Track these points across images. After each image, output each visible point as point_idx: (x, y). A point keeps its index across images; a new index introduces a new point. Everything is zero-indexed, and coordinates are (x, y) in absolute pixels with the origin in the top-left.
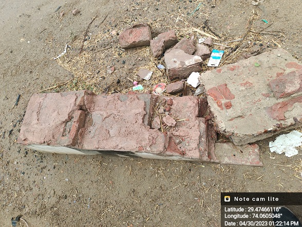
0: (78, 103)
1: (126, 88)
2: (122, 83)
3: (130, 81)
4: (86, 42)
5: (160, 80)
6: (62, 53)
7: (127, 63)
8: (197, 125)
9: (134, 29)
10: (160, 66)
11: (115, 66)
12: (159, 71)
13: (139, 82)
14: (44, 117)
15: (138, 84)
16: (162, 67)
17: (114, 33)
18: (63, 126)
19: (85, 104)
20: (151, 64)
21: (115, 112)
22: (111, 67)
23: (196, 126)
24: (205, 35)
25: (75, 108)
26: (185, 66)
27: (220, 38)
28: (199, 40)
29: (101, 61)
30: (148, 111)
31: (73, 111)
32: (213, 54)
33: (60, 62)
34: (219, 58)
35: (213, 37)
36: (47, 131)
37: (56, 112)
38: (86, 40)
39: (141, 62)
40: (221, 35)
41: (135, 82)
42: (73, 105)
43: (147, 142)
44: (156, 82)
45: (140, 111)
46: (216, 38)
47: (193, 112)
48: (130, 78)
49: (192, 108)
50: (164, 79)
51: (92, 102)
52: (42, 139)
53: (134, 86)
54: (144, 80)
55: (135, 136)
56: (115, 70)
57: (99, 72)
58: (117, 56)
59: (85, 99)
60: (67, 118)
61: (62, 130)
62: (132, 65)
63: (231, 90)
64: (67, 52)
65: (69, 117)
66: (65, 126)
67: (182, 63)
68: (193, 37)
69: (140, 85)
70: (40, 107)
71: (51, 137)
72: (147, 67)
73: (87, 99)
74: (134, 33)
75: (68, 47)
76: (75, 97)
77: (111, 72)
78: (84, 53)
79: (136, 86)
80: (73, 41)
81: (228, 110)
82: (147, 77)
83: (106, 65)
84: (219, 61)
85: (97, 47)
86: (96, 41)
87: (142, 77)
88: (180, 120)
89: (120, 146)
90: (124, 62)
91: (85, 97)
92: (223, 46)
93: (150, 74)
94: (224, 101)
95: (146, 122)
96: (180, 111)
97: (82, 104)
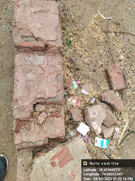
0: (50, 43)
1: (74, 76)
2: (77, 72)
3: (79, 78)
4: (114, 34)
5: (82, 101)
6: (103, 16)
7: (94, 73)
8: (41, 139)
9: (122, 75)
10: (94, 100)
11: (91, 64)
12: (90, 100)
13: (80, 85)
14: (37, 17)
15: (78, 84)
16: (93, 102)
17: (122, 57)
18: (30, 35)
19: (50, 49)
20: (95, 93)
21: (46, 74)
22: (90, 61)
23: (39, 139)
24: (122, 132)
25: (45, 42)
26: (91, 122)
27: (120, 144)
28: (118, 128)
29: (96, 51)
30: (48, 101)
31: (42, 40)
32: (105, 140)
33: (95, 16)
34: (102, 145)
35: (120, 139)
36: (25, 22)
37: (41, 26)
38: (116, 34)
39: (96, 84)
40: (122, 145)
41: (79, 82)
42: (47, 39)
43: (21, 105)
44: (81, 98)
45: (47, 95)
46: (119, 141)
47: (51, 135)
48: (82, 78)
49: (55, 133)
50: (84, 104)
51: (54, 54)
52: (19, 20)
53: (76, 81)
54: (81, 89)
55: (26, 94)
56: (88, 64)
57: (87, 51)
58: (100, 63)
59: (54, 48)
60: (36, 36)
61: (27, 35)
62: (93, 78)
63: (67, 164)
64: (104, 20)
65: (38, 38)
66: (31, 37)
67: (94, 120)
68: (120, 123)
69: (77, 86)
70: (46, 11)
71: (20, 27)
72: (92, 89)
73: (55, 50)
74: (119, 76)
75: (109, 20)
76: (54, 40)
77: (86, 61)
78: (104, 35)
79: (76, 84)
80: (115, 23)
81: (50, 164)
82: (83, 91)
83: (92, 56)
84: (99, 146)
85: (109, 44)
86: (114, 43)
87: (83, 87)
88: (44, 125)
89: (18, 83)
90: (94, 71)
91: (55, 48)
92: (113, 148)
93: (86, 93)
94: (57, 161)
95: (38, 101)
96: (52, 124)
97: (50, 47)
